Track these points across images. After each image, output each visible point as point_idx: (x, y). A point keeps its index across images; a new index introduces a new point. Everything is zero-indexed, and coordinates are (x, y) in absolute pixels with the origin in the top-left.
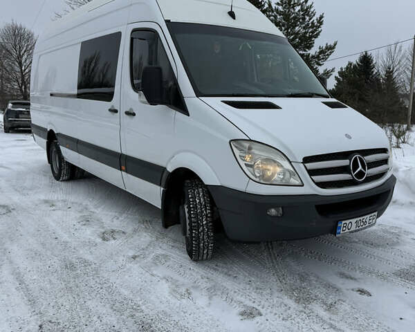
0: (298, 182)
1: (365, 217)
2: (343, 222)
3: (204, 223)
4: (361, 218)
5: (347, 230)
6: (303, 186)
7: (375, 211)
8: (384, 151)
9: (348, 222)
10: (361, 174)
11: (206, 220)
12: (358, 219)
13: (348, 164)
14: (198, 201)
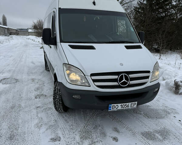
0: (87, 85)
1: (128, 104)
2: (112, 105)
3: (58, 97)
4: (125, 104)
5: (115, 109)
6: (90, 86)
7: (136, 101)
8: (149, 72)
9: (115, 105)
10: (124, 83)
11: (59, 96)
12: (122, 104)
13: (117, 78)
14: (57, 88)
